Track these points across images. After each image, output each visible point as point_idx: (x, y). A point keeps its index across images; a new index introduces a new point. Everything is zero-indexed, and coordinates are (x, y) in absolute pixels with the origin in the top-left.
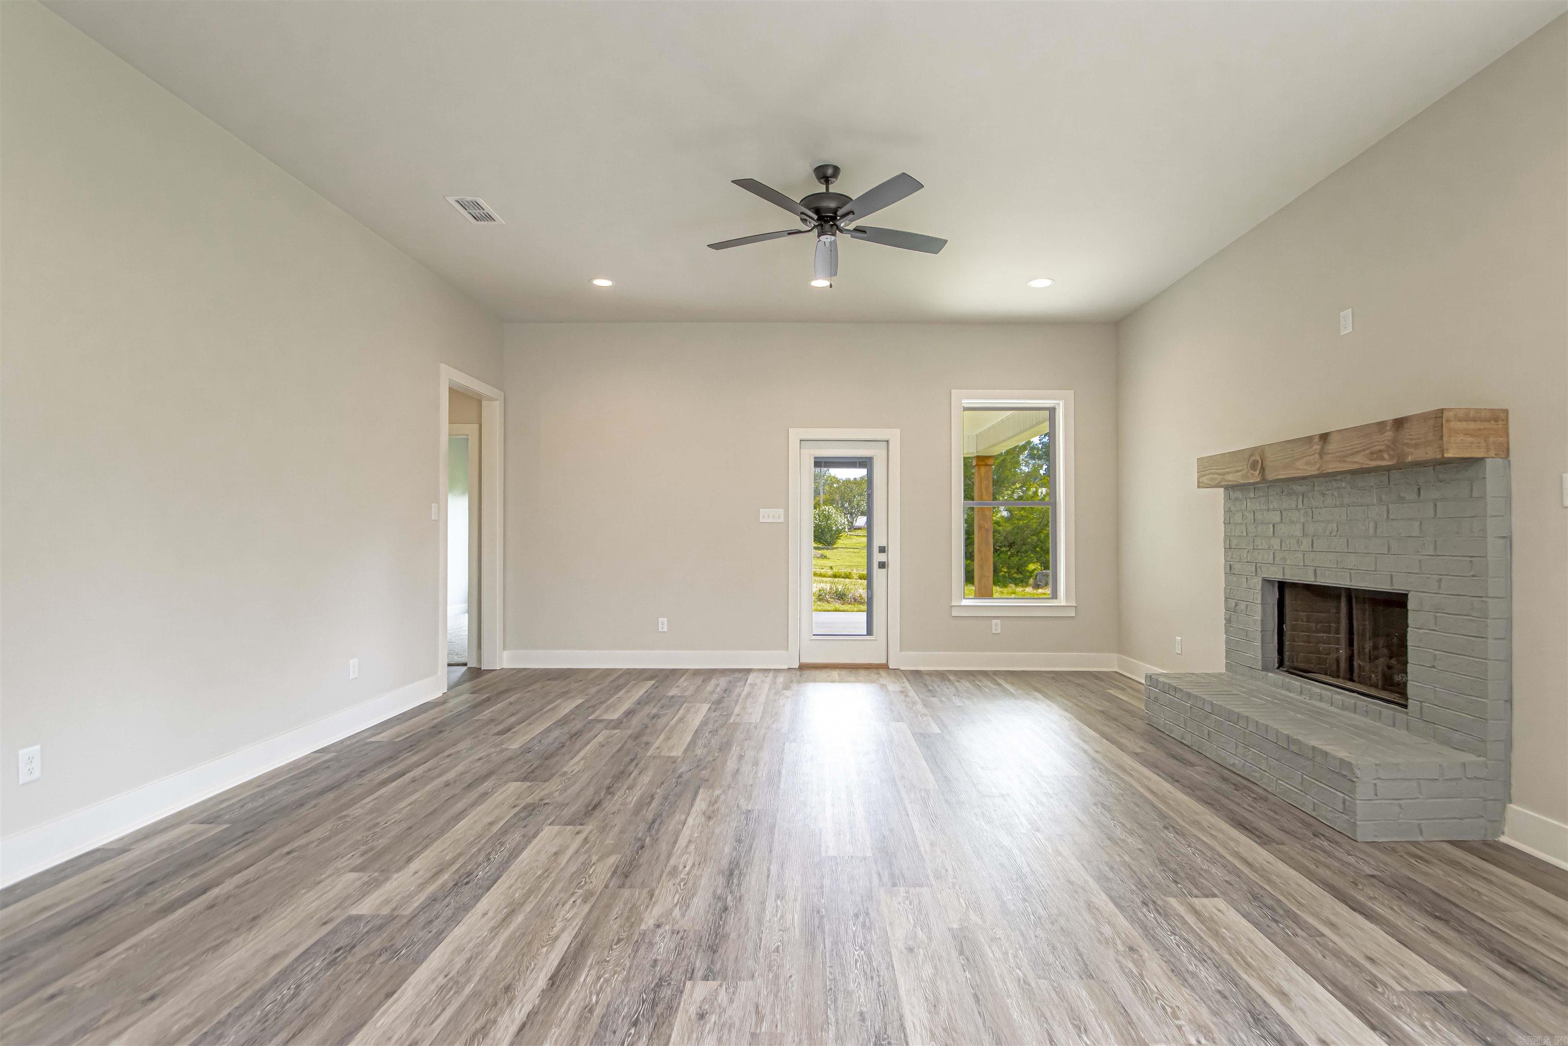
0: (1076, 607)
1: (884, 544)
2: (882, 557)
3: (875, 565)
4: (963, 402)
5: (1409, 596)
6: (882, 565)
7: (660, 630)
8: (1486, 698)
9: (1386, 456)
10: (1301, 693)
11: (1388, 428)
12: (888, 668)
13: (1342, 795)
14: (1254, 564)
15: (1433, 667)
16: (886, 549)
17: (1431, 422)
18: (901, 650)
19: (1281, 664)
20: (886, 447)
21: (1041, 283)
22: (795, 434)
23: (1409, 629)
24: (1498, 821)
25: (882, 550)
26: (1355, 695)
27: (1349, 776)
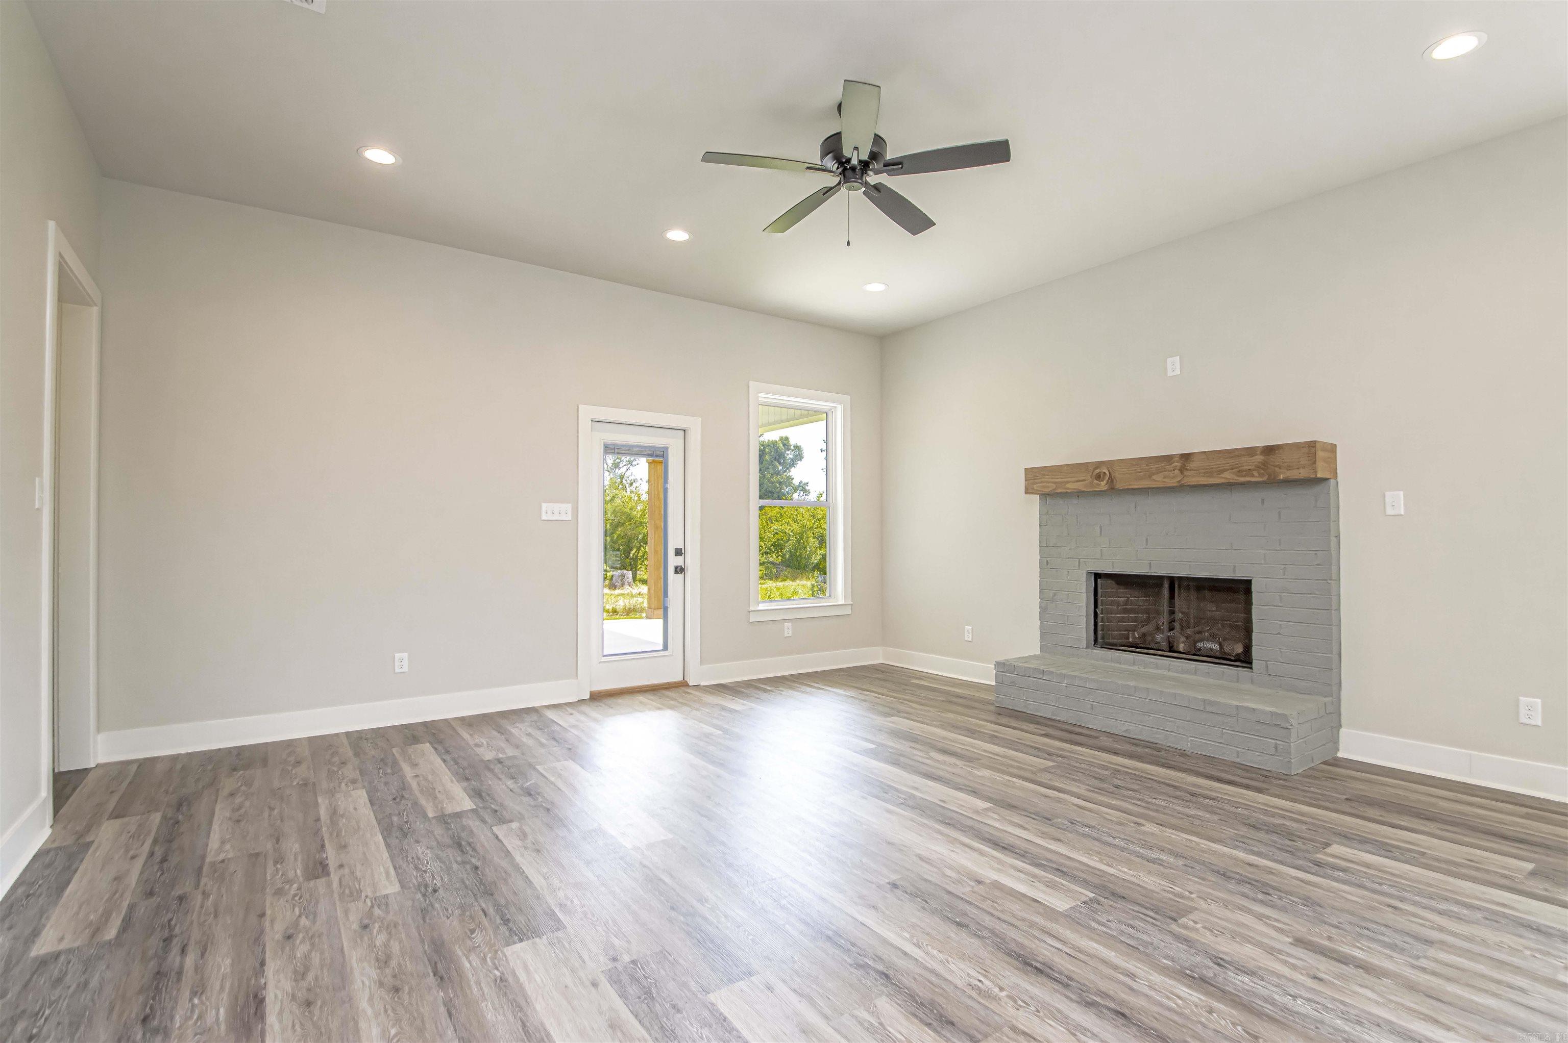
0: (852, 604)
1: (681, 546)
2: (679, 561)
3: (671, 570)
4: (760, 395)
5: (1253, 582)
6: (679, 570)
7: (397, 670)
8: (1332, 654)
9: (1256, 474)
10: (1134, 664)
11: (1258, 452)
12: (687, 685)
13: (1273, 741)
14: (1078, 560)
15: (1279, 634)
16: (683, 552)
17: (1305, 450)
18: (702, 663)
19: (1096, 641)
20: (683, 437)
21: (876, 287)
22: (587, 412)
23: (1253, 607)
24: (1335, 742)
25: (678, 552)
26: (1183, 661)
27: (1283, 725)
